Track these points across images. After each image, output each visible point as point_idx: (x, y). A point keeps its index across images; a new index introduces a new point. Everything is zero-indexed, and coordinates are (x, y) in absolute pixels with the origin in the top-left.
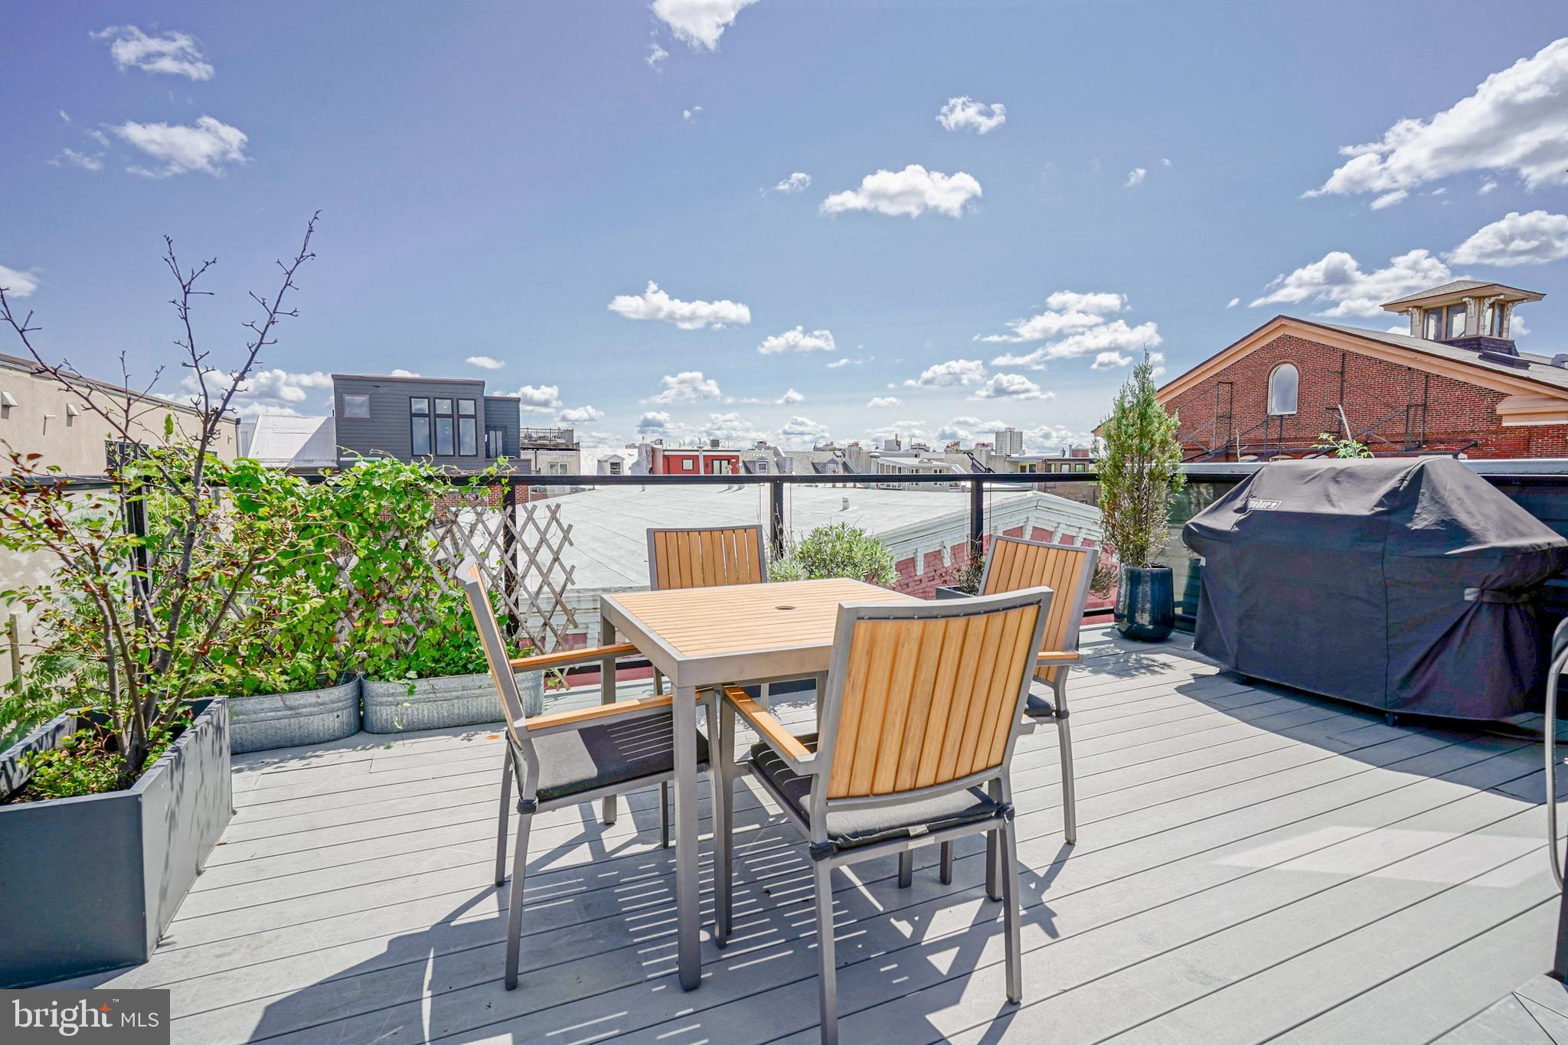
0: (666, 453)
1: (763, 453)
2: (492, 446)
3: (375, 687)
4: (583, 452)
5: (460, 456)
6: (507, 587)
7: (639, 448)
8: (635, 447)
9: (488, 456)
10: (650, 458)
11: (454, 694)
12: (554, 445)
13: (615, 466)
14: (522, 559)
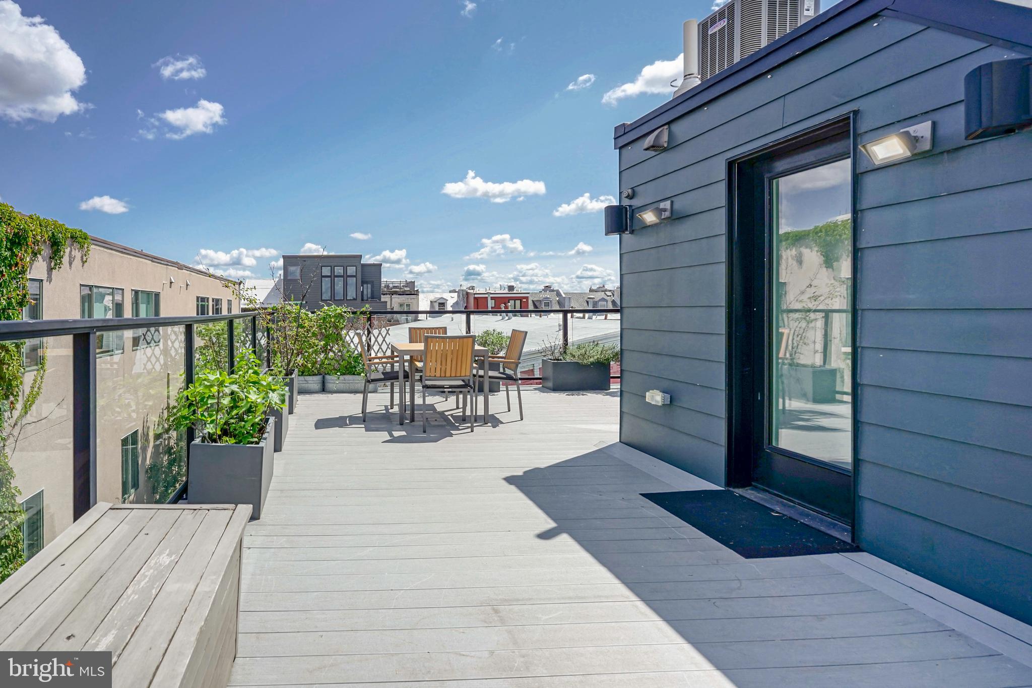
0: (476, 296)
1: (548, 295)
2: (365, 292)
3: (327, 377)
4: (421, 296)
5: (347, 300)
6: (368, 349)
7: (458, 292)
8: (456, 292)
9: (362, 300)
10: (465, 300)
11: (351, 382)
12: (402, 292)
13: (442, 304)
14: (373, 339)
